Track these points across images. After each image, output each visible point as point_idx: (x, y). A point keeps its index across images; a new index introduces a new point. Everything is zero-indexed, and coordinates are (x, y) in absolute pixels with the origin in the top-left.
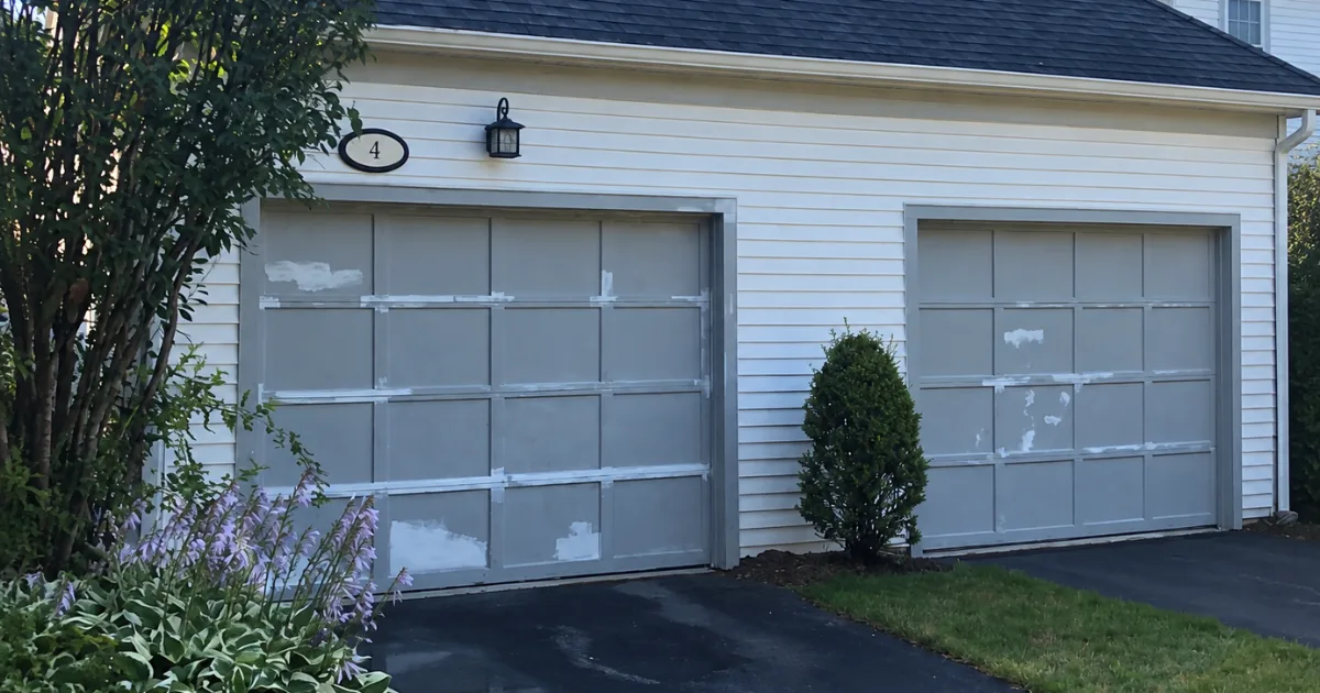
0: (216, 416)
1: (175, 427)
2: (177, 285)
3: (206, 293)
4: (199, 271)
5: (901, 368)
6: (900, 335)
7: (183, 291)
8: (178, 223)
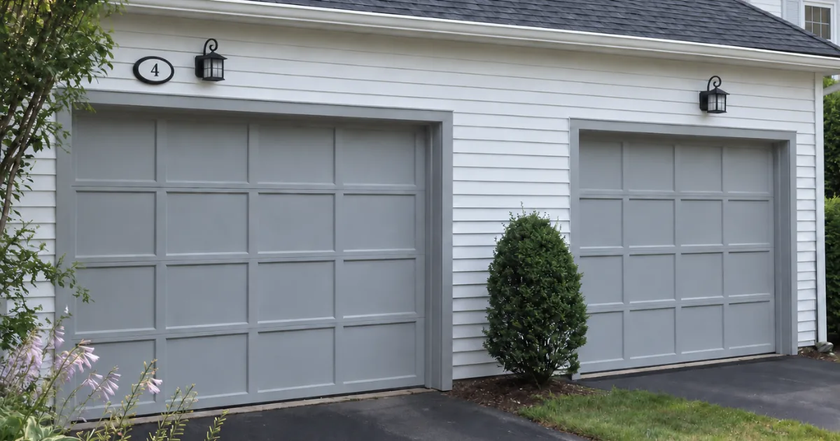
0: (41, 276)
1: (13, 284)
2: (12, 175)
3: (31, 181)
4: (28, 164)
5: (567, 241)
6: (565, 216)
7: (17, 179)
8: (14, 127)
